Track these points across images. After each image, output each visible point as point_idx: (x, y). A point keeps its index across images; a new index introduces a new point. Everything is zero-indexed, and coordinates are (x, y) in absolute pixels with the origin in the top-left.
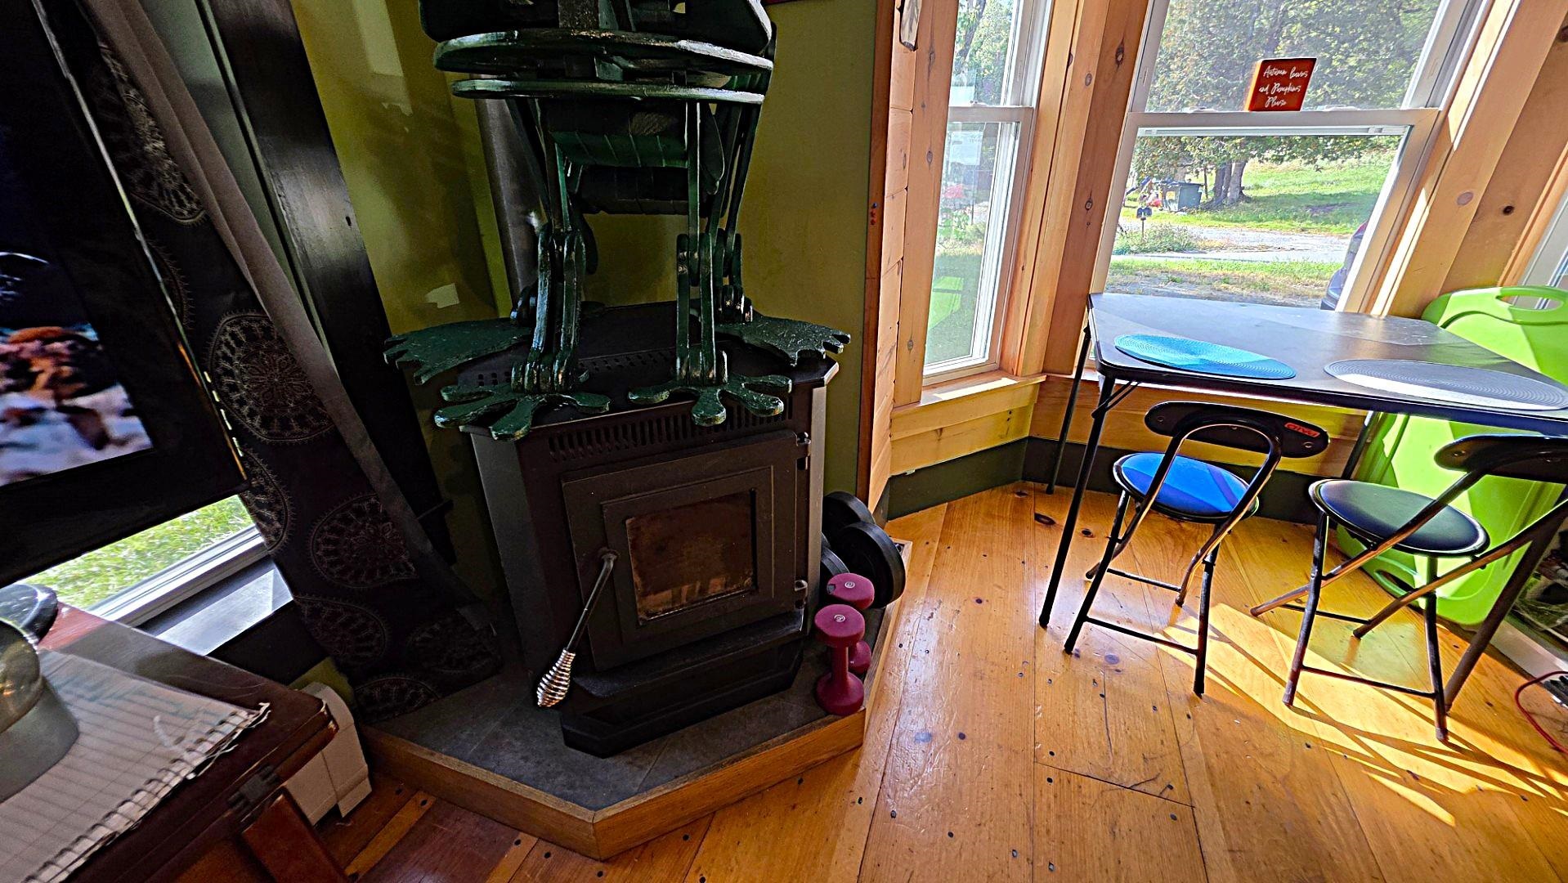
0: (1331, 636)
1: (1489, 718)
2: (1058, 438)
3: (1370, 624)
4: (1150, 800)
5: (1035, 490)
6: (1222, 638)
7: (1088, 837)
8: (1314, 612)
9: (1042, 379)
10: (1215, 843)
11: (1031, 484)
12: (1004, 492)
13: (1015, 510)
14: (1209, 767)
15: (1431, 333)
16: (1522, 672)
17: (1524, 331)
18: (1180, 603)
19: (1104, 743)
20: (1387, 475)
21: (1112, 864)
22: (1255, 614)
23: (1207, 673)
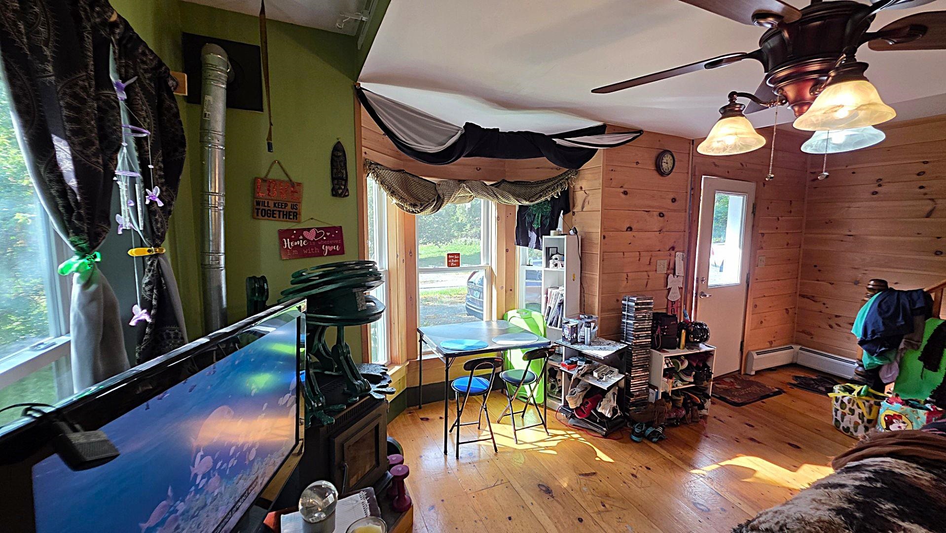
0: (518, 420)
1: (554, 425)
2: (418, 385)
3: (524, 412)
4: (499, 486)
5: (414, 409)
6: (495, 433)
7: (491, 505)
8: (513, 414)
9: (408, 363)
10: (517, 487)
11: (411, 408)
12: (404, 414)
13: (413, 420)
14: (508, 470)
15: (507, 324)
16: (555, 411)
17: (526, 321)
18: (479, 428)
19: (482, 478)
20: (512, 367)
21: (500, 508)
22: (498, 422)
23: (497, 446)
